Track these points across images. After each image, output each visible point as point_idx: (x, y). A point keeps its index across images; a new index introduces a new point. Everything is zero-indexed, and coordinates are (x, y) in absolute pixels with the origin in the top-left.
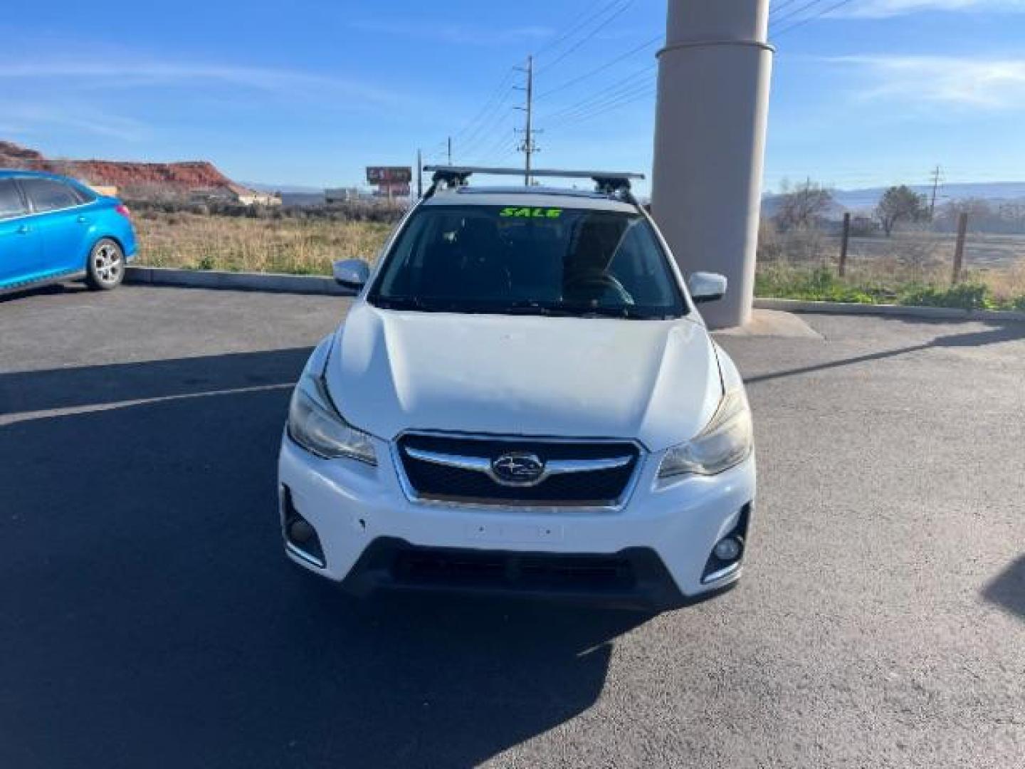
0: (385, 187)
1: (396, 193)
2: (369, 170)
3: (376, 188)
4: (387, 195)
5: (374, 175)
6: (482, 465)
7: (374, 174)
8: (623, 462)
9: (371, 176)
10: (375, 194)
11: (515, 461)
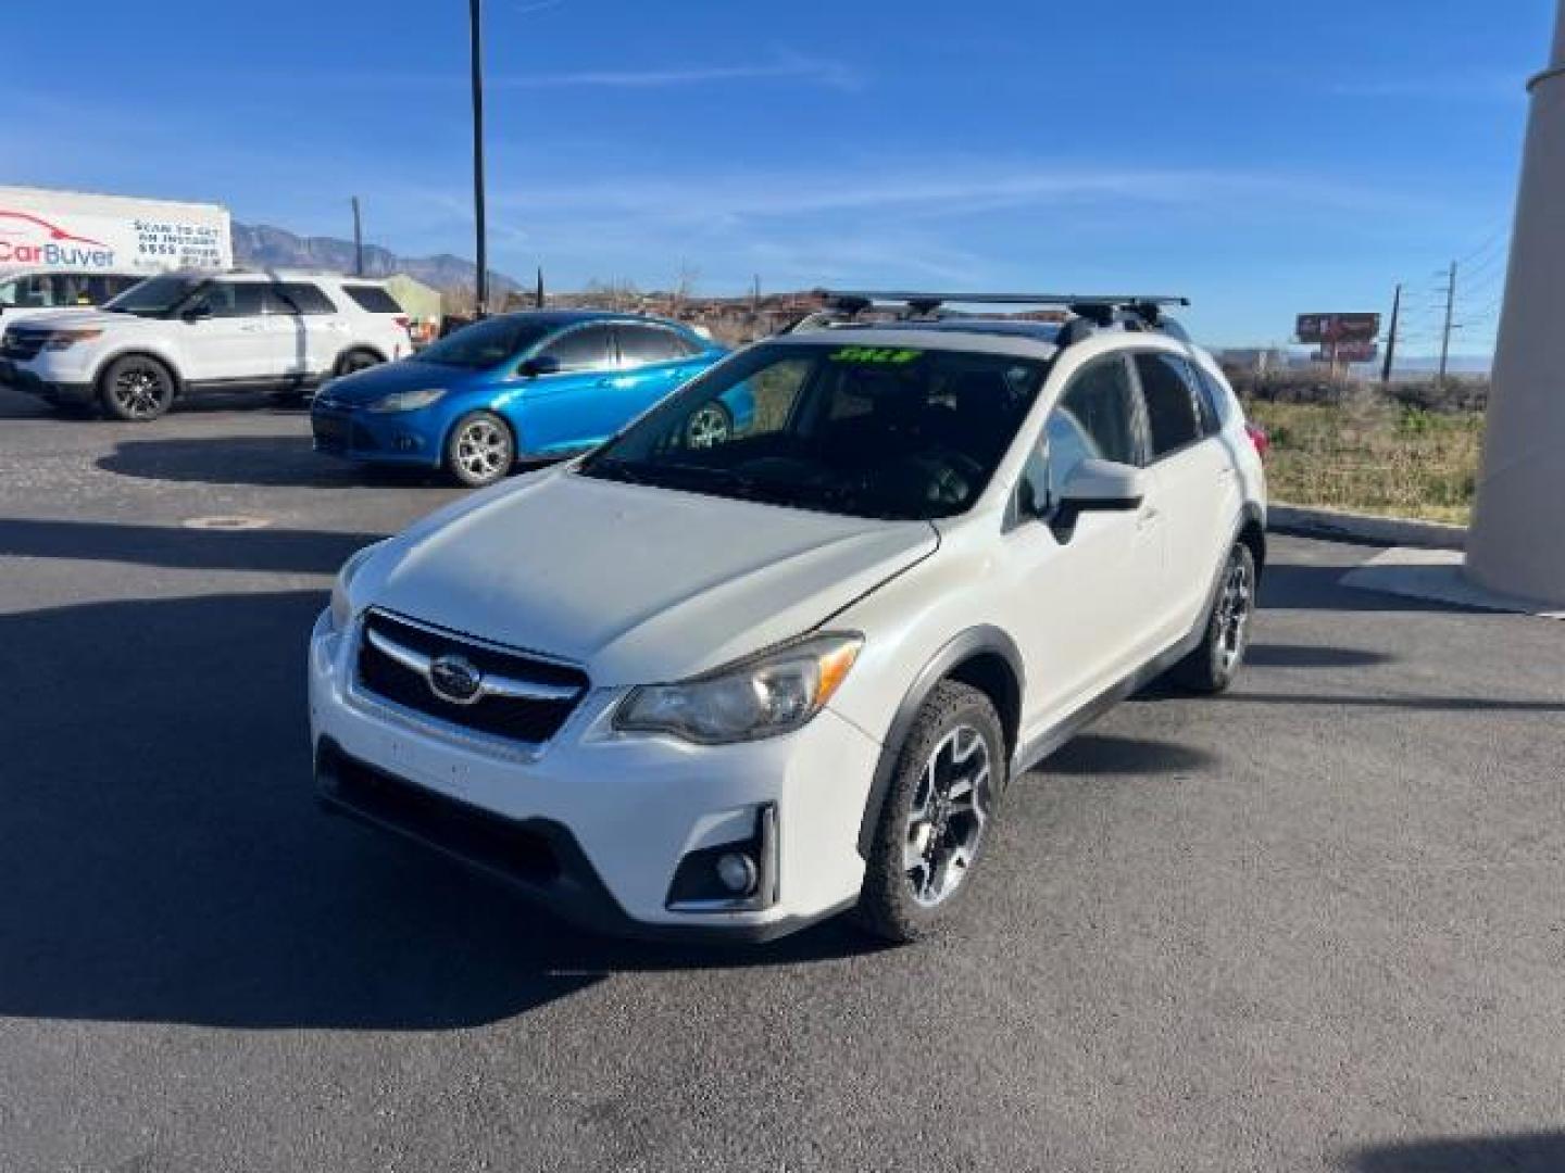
0: (1329, 346)
1: (1345, 359)
2: (1302, 319)
3: (1316, 347)
4: (1330, 360)
5: (1309, 327)
6: (420, 663)
7: (1310, 324)
8: (567, 694)
9: (1306, 328)
10: (1315, 357)
11: (450, 667)
